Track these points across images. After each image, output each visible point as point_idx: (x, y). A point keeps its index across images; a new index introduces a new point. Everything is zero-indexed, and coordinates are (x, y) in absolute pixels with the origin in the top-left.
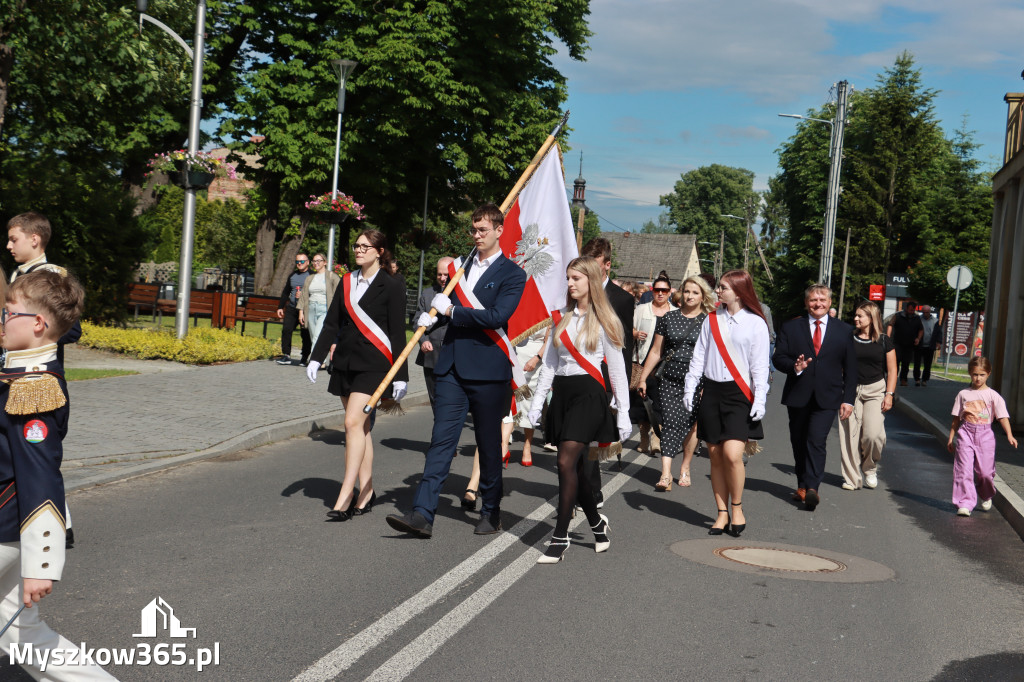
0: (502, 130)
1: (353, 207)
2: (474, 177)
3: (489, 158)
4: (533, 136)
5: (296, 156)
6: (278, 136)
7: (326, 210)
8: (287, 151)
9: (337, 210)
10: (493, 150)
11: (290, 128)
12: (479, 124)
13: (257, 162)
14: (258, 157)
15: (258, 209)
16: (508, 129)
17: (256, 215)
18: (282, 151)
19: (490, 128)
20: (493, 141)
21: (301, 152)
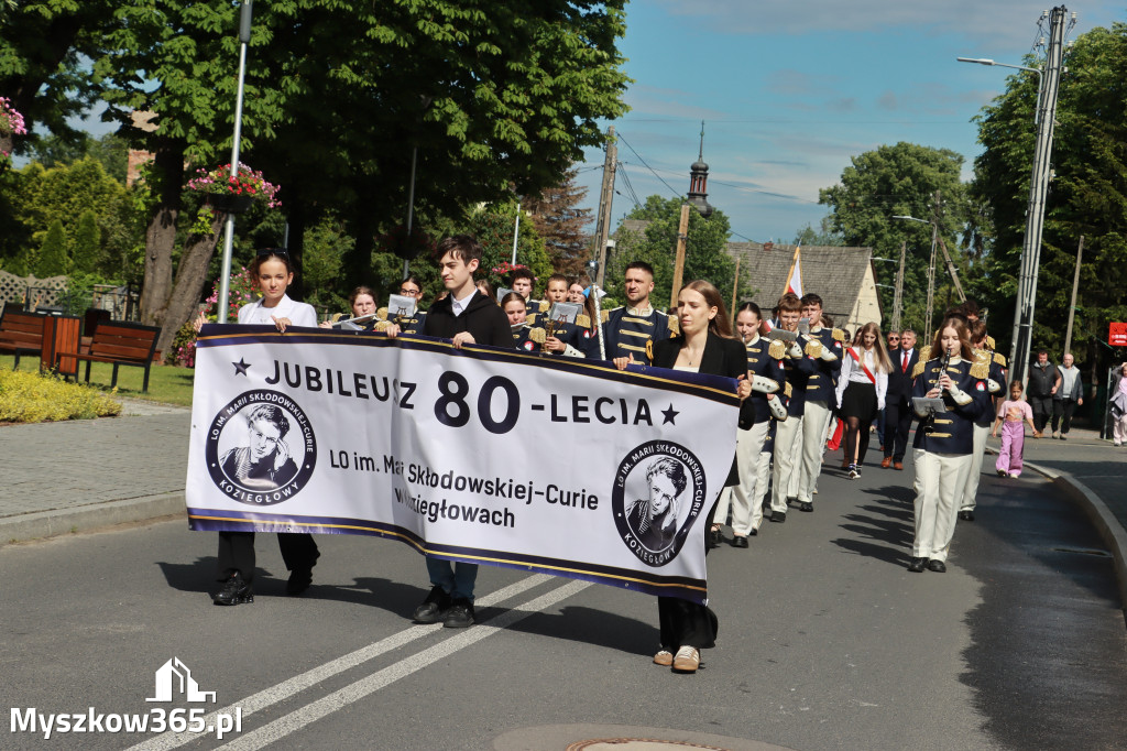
0: (520, 78)
1: (263, 187)
2: (477, 151)
3: (499, 122)
4: (568, 88)
5: (206, 114)
6: (178, 81)
7: (220, 191)
8: (191, 104)
9: (238, 192)
10: (505, 109)
11: (198, 71)
12: (485, 69)
13: (150, 122)
14: (151, 114)
15: (148, 194)
16: (531, 77)
17: (146, 203)
18: (183, 104)
19: (502, 77)
20: (506, 94)
21: (213, 108)
